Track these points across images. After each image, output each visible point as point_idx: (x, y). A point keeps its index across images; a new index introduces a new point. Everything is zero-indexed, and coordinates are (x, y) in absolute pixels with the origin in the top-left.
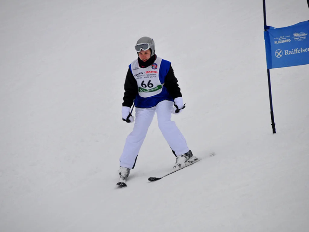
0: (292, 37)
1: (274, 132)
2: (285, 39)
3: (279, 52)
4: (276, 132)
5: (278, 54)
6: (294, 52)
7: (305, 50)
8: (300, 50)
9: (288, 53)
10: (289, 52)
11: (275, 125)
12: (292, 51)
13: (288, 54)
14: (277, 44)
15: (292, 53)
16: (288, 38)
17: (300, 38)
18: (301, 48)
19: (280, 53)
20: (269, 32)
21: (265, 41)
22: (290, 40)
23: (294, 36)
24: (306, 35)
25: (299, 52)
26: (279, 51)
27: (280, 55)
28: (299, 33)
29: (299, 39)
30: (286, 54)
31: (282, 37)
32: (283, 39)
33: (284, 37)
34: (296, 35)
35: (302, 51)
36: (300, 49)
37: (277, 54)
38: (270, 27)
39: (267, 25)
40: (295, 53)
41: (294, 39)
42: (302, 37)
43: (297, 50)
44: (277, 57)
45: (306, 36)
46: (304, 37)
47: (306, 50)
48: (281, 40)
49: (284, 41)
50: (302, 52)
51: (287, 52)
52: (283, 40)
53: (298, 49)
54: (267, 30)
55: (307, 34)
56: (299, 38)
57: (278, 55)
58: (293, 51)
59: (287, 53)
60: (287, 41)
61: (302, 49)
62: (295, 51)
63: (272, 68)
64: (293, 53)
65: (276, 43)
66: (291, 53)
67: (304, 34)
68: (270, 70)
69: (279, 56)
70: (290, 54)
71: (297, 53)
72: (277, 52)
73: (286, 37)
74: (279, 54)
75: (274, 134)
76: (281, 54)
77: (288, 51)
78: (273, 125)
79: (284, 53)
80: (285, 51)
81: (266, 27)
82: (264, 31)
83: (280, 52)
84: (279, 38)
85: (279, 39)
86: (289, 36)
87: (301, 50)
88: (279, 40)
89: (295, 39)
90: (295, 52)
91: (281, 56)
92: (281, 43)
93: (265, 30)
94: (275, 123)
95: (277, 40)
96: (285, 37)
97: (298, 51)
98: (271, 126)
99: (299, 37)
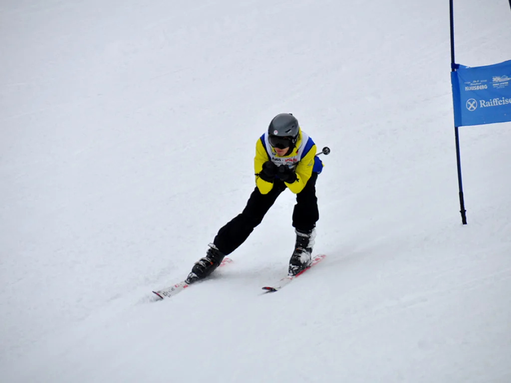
0: (489, 82)
1: (464, 222)
2: (479, 85)
4: (467, 222)
7: (509, 101)
9: (485, 104)
10: (486, 102)
11: (466, 212)
12: (490, 101)
13: (485, 106)
14: (469, 91)
15: (490, 104)
16: (483, 84)
17: (501, 84)
18: (503, 98)
20: (458, 72)
21: (453, 86)
23: (493, 81)
24: (509, 79)
25: (500, 104)
26: (471, 102)
27: (474, 107)
28: (501, 76)
29: (498, 86)
30: (481, 106)
31: (475, 82)
32: (477, 84)
33: (478, 81)
34: (496, 79)
35: (505, 102)
36: (502, 100)
37: (469, 106)
38: (460, 67)
41: (492, 84)
42: (503, 83)
43: (496, 101)
44: (469, 109)
46: (506, 83)
48: (474, 86)
49: (478, 88)
50: (504, 104)
51: (482, 102)
52: (477, 85)
53: (498, 99)
54: (455, 70)
56: (498, 84)
57: (470, 108)
58: (491, 102)
59: (483, 104)
60: (483, 87)
61: (505, 99)
62: (494, 102)
63: (461, 126)
64: (492, 105)
65: (467, 89)
66: (489, 105)
68: (459, 128)
69: (472, 108)
70: (487, 105)
71: (497, 104)
72: (469, 103)
73: (481, 81)
74: (472, 105)
75: (465, 225)
76: (475, 105)
77: (484, 102)
78: (463, 212)
79: (479, 104)
80: (481, 101)
81: (455, 66)
82: (451, 71)
83: (474, 102)
85: (472, 84)
86: (486, 81)
88: (472, 86)
89: (494, 85)
90: (494, 103)
91: (475, 108)
92: (473, 89)
93: (453, 70)
94: (465, 209)
96: (479, 82)
97: (499, 102)
98: (460, 214)
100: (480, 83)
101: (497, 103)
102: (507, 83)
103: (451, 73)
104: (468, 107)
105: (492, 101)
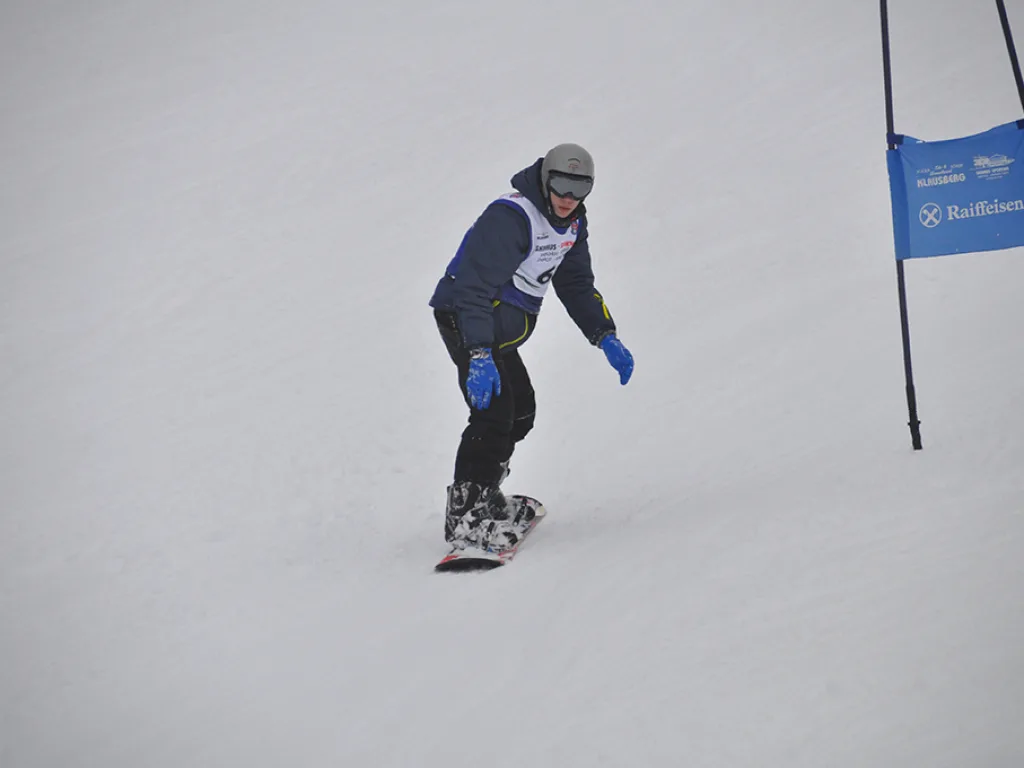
0: (969, 168)
1: (917, 445)
2: (948, 175)
3: (930, 212)
4: (923, 444)
5: (929, 217)
6: (975, 212)
7: (1006, 207)
8: (992, 207)
9: (959, 213)
10: (960, 209)
11: (920, 426)
12: (969, 208)
13: (957, 217)
14: (925, 188)
15: (970, 213)
16: (957, 171)
17: (994, 171)
18: (996, 201)
19: (933, 213)
20: (901, 151)
21: (891, 180)
22: (962, 177)
23: (976, 165)
24: (1009, 162)
25: (989, 213)
26: (930, 209)
27: (935, 220)
29: (989, 175)
30: (951, 218)
31: (940, 168)
32: (943, 172)
33: (945, 167)
34: (981, 162)
35: (999, 209)
36: (993, 203)
37: (925, 217)
38: (905, 140)
39: (897, 131)
40: (978, 214)
41: (974, 172)
42: (1000, 169)
43: (983, 207)
44: (925, 224)
45: (1008, 165)
46: (1005, 169)
47: (1008, 205)
48: (937, 176)
49: (945, 180)
50: (997, 212)
51: (953, 210)
52: (943, 175)
53: (986, 202)
54: (896, 148)
55: (1013, 160)
56: (988, 172)
57: (928, 221)
58: (972, 209)
59: (955, 214)
60: (955, 178)
61: (998, 203)
62: (977, 208)
63: (909, 257)
64: (972, 215)
65: (920, 183)
66: (966, 214)
67: (1005, 161)
68: (905, 261)
69: (931, 223)
70: (962, 216)
71: (983, 213)
72: (925, 212)
73: (952, 167)
74: (931, 217)
75: (917, 451)
76: (936, 216)
77: (956, 208)
78: (914, 424)
79: (946, 213)
80: (950, 208)
81: (893, 139)
82: (887, 149)
83: (935, 210)
84: (931, 170)
85: (932, 174)
86: (961, 166)
87: (996, 205)
88: (931, 177)
89: (978, 173)
90: (978, 210)
91: (937, 222)
92: (936, 184)
93: (891, 147)
94: (919, 420)
95: (926, 176)
96: (948, 168)
97: (987, 209)
98: (908, 428)
99: (991, 168)
100: (950, 171)
101: (983, 211)
102: (1007, 168)
103: (887, 152)
104: (924, 221)
105: (974, 206)
